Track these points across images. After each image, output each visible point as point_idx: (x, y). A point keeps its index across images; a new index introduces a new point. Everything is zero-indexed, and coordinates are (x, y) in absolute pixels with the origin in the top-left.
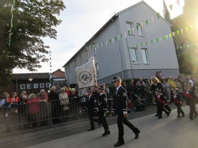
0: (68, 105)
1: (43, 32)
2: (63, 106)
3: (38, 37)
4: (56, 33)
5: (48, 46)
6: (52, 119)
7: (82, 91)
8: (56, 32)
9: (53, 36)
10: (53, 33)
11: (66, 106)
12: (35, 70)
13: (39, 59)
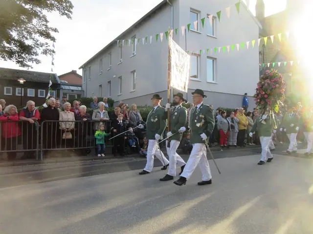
0: (72, 131)
1: (48, 2)
2: (63, 131)
3: (39, 9)
4: (72, 8)
5: (56, 29)
6: (42, 149)
7: (99, 112)
8: (71, 6)
9: (66, 12)
10: (66, 6)
11: (68, 132)
12: (28, 66)
13: (37, 49)
